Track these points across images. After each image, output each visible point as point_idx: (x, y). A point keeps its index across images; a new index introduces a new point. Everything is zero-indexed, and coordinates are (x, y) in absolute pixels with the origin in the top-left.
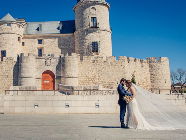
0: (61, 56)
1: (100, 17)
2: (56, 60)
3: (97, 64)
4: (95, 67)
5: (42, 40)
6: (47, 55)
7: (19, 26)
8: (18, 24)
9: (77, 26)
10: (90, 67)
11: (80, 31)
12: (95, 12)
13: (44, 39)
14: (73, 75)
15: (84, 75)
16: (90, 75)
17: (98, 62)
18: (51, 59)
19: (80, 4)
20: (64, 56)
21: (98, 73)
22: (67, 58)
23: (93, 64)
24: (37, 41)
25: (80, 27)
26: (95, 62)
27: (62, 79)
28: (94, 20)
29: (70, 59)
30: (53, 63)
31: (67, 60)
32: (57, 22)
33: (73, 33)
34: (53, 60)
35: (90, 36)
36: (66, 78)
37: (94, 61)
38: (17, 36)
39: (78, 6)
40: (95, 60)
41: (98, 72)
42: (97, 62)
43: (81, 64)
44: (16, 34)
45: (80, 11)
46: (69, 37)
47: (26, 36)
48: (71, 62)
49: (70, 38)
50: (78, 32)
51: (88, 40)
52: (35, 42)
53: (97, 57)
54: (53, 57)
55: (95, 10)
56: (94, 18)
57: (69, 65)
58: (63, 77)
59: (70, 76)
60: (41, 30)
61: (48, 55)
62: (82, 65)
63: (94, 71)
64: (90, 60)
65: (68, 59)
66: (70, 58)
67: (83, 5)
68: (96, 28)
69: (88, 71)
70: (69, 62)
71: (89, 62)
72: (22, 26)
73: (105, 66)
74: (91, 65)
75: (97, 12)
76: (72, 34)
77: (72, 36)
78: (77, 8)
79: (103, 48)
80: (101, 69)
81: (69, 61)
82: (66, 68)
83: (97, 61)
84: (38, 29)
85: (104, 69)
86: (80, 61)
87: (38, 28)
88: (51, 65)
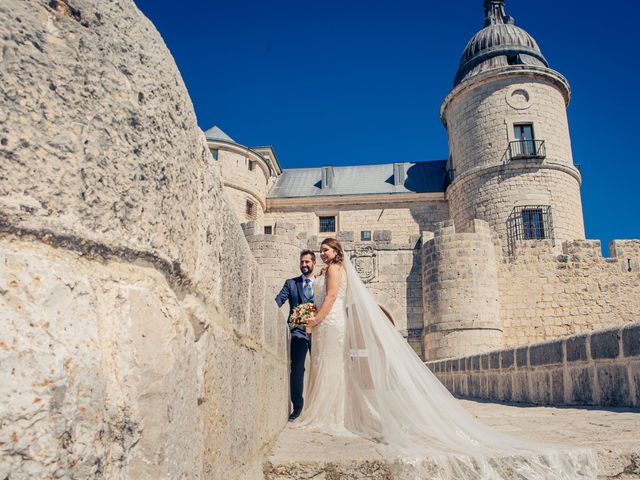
0: (420, 241)
1: (545, 122)
2: (400, 255)
3: (577, 274)
4: (572, 287)
5: (333, 217)
6: (357, 237)
7: (251, 165)
8: (247, 156)
9: (460, 161)
10: (549, 289)
11: (474, 176)
12: (526, 105)
13: (341, 212)
14: (483, 318)
15: (525, 322)
16: (550, 321)
17: (582, 263)
18: (375, 252)
19: (471, 82)
20: (436, 234)
21: (582, 311)
22: (454, 243)
23: (563, 271)
24: (316, 222)
25: (471, 164)
26: (570, 263)
27: (428, 337)
28: (522, 132)
29: (468, 246)
30: (385, 270)
31: (453, 252)
32: (384, 166)
33: (444, 189)
34: (386, 259)
35: (515, 191)
36: (448, 332)
37: (565, 260)
38: (243, 197)
39: (460, 92)
40: (569, 257)
41: (583, 308)
42: (577, 266)
43: (507, 274)
44: (238, 189)
45: (470, 108)
46: (431, 204)
47: (279, 203)
48: (471, 259)
49: (431, 208)
50: (466, 179)
51: (508, 204)
52: (310, 225)
53: (577, 245)
54: (384, 247)
55: (527, 99)
56: (525, 129)
57: (461, 270)
58: (433, 328)
59: (468, 322)
60: (330, 187)
61: (364, 236)
62: (514, 276)
63: (568, 304)
64: (547, 256)
65: (458, 246)
66: (464, 242)
67: (480, 84)
68: (533, 160)
69: (541, 305)
70: (464, 258)
71: (542, 264)
72: (260, 165)
73: (613, 279)
74: (553, 278)
75: (534, 107)
76: (438, 195)
77: (441, 201)
78: (457, 100)
79: (564, 231)
80: (595, 295)
81: (460, 253)
82: (449, 285)
83: (576, 259)
84: (319, 185)
85: (607, 295)
86: (505, 261)
87: (320, 182)
88: (380, 278)
